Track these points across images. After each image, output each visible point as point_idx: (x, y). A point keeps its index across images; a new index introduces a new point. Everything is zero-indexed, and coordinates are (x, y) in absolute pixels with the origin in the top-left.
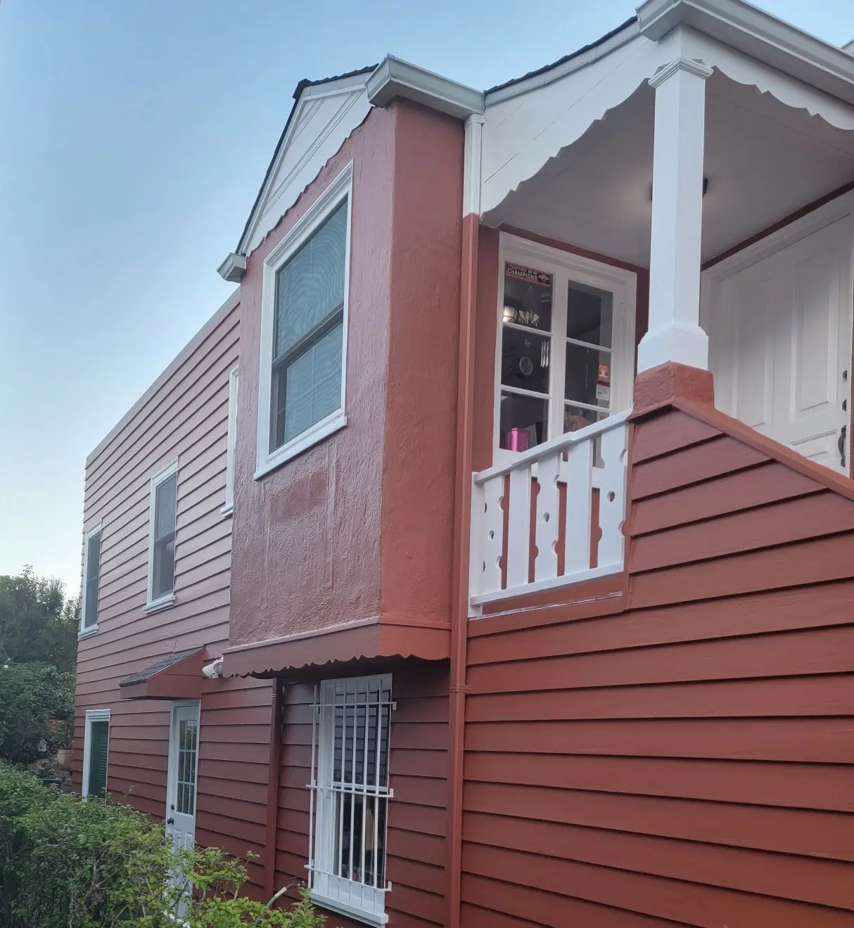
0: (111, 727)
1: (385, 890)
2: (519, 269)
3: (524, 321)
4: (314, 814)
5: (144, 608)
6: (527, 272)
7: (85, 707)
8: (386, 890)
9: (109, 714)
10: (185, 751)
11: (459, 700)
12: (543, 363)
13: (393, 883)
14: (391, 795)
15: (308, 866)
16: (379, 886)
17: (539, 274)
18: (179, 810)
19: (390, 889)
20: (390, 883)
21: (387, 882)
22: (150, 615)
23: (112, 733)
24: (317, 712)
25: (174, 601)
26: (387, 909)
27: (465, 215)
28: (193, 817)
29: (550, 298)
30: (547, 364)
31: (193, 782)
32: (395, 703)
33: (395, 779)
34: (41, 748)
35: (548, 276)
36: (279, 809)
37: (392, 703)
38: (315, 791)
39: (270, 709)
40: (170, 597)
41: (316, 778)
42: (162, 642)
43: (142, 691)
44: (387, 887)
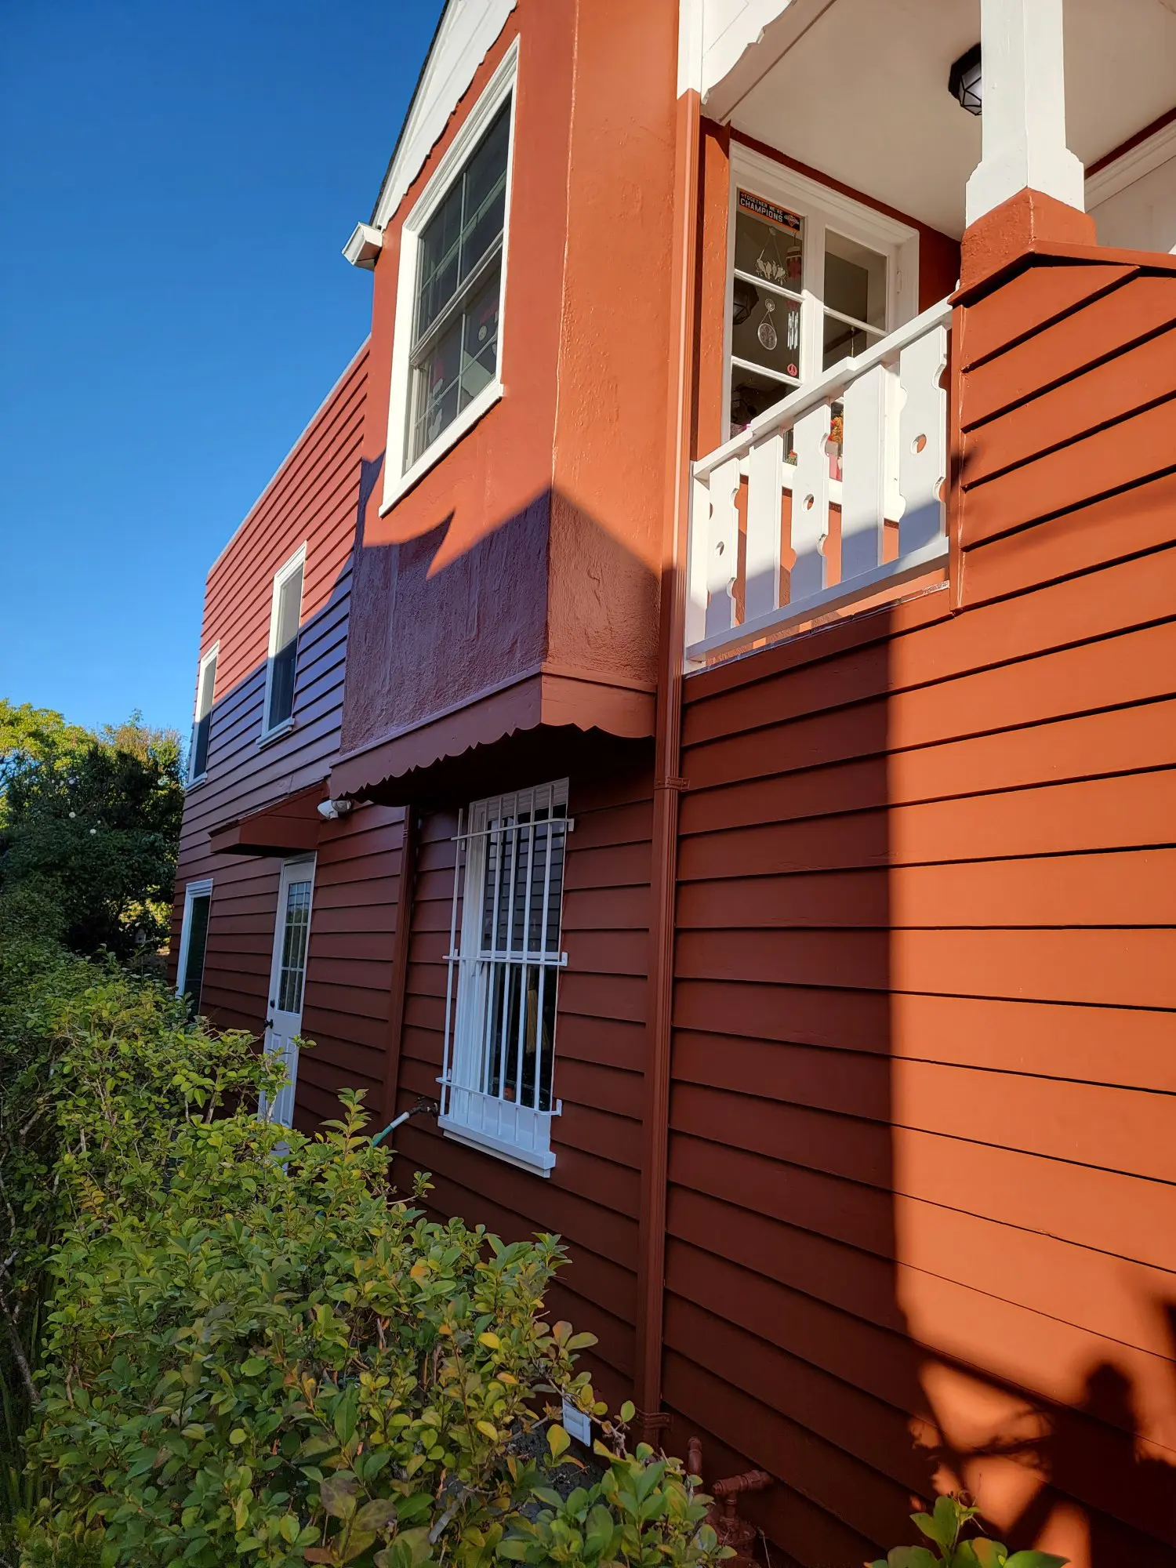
0: (213, 902)
1: (551, 1113)
2: (758, 202)
3: (763, 273)
4: (454, 1000)
5: (257, 741)
6: (768, 208)
7: (184, 881)
8: (554, 1113)
9: (212, 885)
10: (294, 924)
11: (667, 800)
12: (791, 342)
13: (563, 1102)
14: (564, 963)
15: (443, 1080)
16: (544, 1107)
17: (785, 213)
18: (282, 1008)
19: (558, 1112)
20: (559, 1102)
21: (555, 1100)
22: (265, 748)
23: (214, 910)
24: (463, 848)
25: (292, 726)
26: (554, 1145)
27: (680, 93)
28: (300, 1016)
29: (800, 252)
30: (796, 345)
31: (302, 967)
32: (572, 820)
33: (570, 936)
34: (140, 939)
35: (798, 219)
36: (408, 996)
37: (569, 820)
38: (456, 965)
39: (400, 854)
40: (290, 721)
41: (458, 946)
42: (276, 783)
43: (233, 838)
44: (554, 1109)
